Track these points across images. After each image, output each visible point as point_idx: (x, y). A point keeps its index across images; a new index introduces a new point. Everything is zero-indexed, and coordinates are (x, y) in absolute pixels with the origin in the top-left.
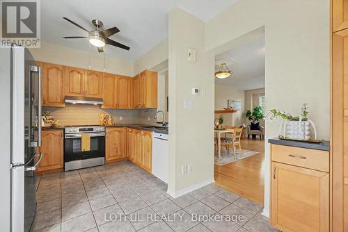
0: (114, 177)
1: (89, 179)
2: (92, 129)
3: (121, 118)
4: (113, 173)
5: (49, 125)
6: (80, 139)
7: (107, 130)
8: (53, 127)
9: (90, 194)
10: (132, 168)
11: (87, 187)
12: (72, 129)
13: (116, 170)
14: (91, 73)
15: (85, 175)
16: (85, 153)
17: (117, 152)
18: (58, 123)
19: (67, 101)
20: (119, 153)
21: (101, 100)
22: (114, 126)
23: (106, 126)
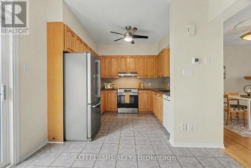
0: (140, 121)
1: (126, 119)
2: (131, 91)
3: (150, 84)
4: (140, 119)
5: (112, 88)
6: (124, 96)
7: (140, 91)
8: (113, 89)
9: (123, 127)
10: (153, 119)
11: (124, 123)
12: (121, 90)
13: (143, 117)
14: (132, 57)
15: (126, 117)
16: (127, 104)
17: (145, 106)
18: (115, 87)
19: (119, 75)
20: (147, 107)
21: (136, 73)
22: (145, 89)
23: (139, 89)
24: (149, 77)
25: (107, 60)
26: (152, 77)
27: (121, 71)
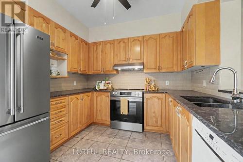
3: (167, 82)
6: (120, 101)
24: (164, 71)
25: (100, 48)
26: (170, 70)
27: (119, 63)
